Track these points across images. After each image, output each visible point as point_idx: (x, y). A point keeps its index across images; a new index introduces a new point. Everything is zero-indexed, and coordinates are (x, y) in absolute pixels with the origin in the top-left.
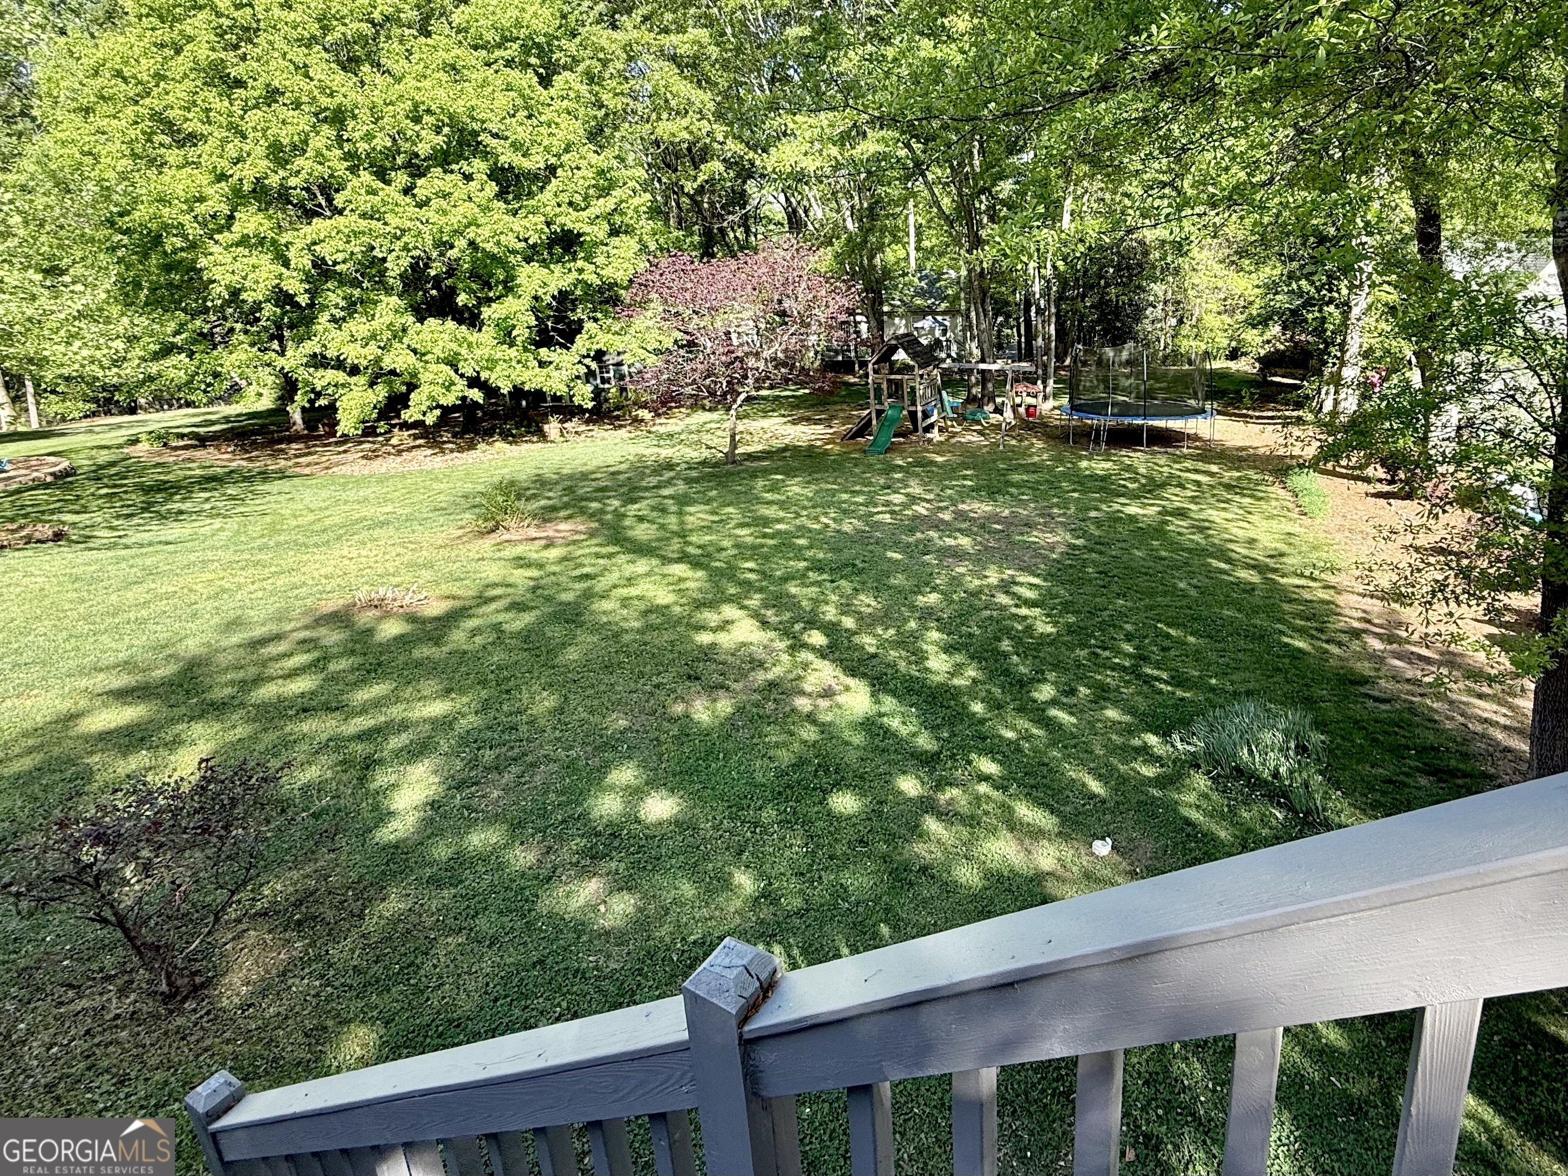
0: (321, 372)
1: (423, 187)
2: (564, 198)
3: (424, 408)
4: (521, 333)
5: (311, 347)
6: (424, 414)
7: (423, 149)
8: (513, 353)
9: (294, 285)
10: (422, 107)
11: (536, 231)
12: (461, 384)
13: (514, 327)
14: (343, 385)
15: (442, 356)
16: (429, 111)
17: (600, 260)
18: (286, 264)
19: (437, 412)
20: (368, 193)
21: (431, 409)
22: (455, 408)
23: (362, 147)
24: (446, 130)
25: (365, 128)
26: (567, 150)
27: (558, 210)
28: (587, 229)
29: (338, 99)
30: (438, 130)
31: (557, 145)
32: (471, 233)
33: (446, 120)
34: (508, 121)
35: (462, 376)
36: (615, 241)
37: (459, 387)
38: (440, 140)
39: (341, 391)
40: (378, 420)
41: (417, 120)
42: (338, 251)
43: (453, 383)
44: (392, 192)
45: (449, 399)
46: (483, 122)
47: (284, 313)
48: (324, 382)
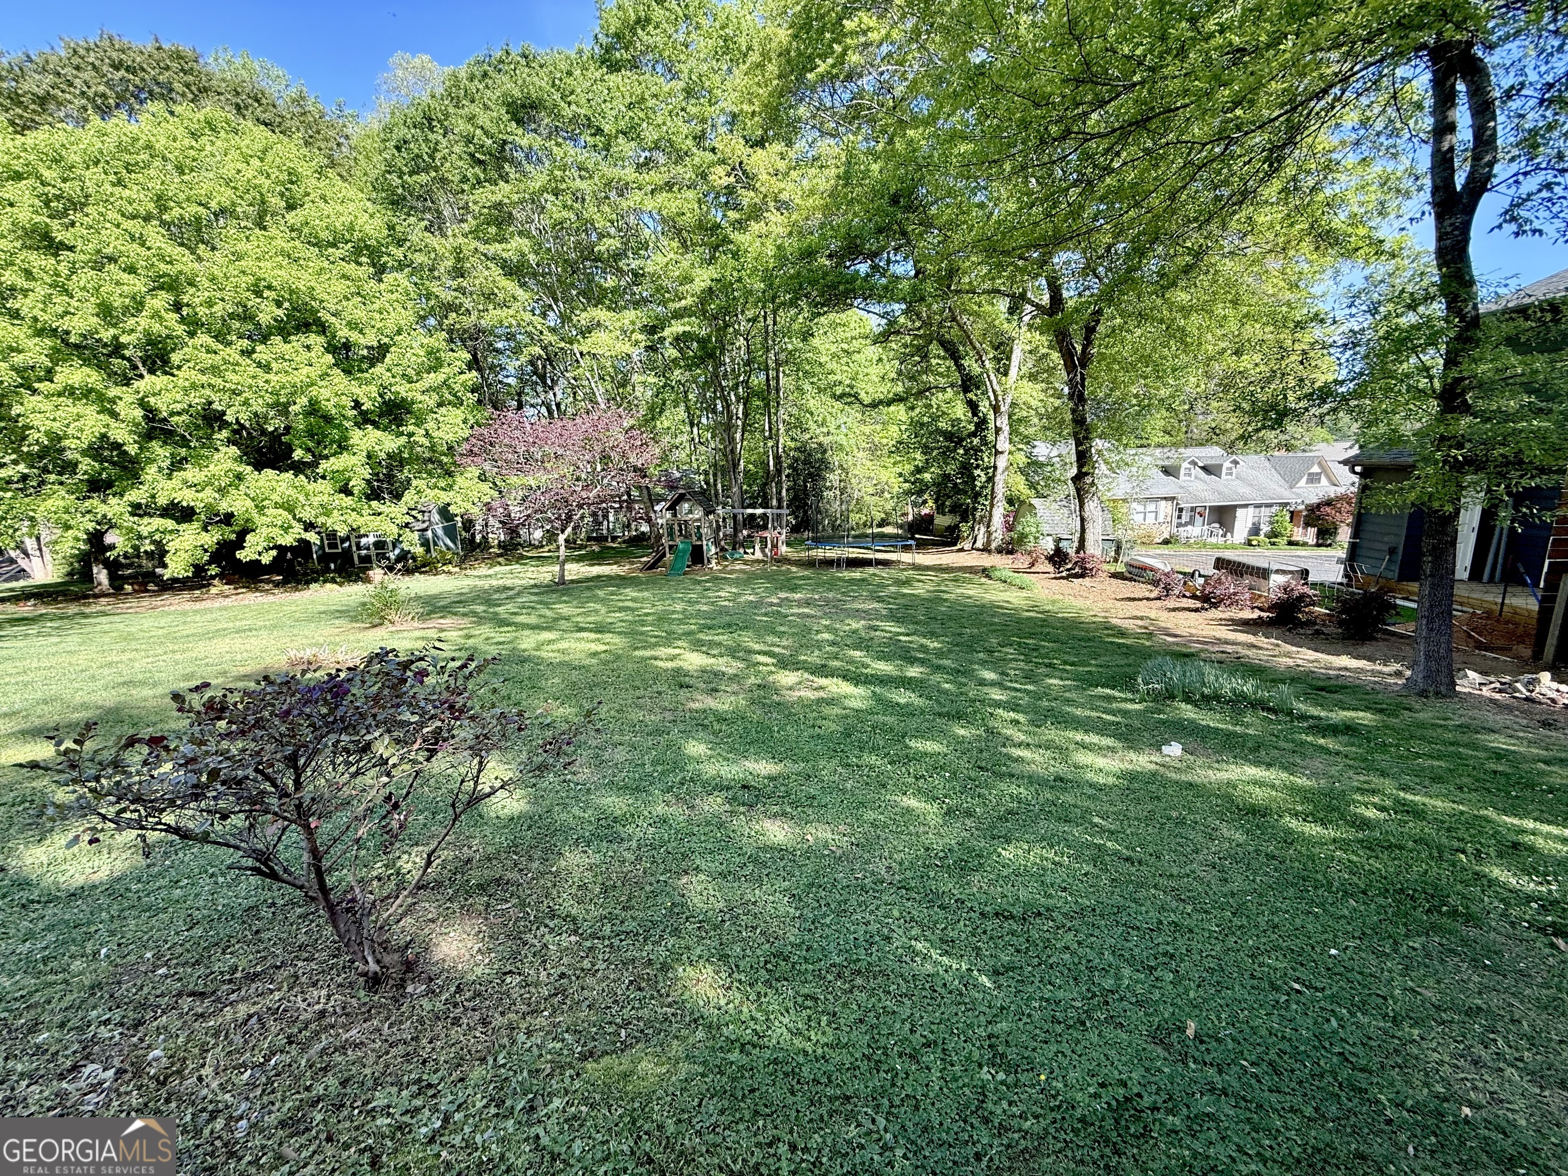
0: (146, 520)
1: (262, 352)
2: (398, 370)
3: (260, 548)
4: (357, 484)
5: (136, 495)
6: (260, 554)
7: (264, 319)
8: (348, 501)
9: (120, 434)
10: (263, 283)
11: (370, 399)
12: (298, 528)
13: (350, 480)
14: (171, 532)
15: (280, 501)
16: (269, 287)
17: (431, 425)
18: (114, 415)
19: (274, 553)
20: (208, 352)
21: (268, 549)
22: (291, 548)
23: (202, 311)
24: (286, 305)
25: (207, 294)
26: (399, 333)
27: (393, 380)
28: (420, 397)
29: (179, 267)
30: (279, 304)
31: (391, 327)
32: (314, 391)
33: (287, 296)
34: (344, 303)
35: (300, 520)
36: (443, 410)
37: (296, 530)
38: (280, 313)
39: (168, 537)
40: (210, 563)
41: (258, 294)
42: (175, 402)
43: (290, 527)
44: (232, 353)
45: (287, 540)
46: (322, 301)
47: (104, 469)
48: (149, 529)
